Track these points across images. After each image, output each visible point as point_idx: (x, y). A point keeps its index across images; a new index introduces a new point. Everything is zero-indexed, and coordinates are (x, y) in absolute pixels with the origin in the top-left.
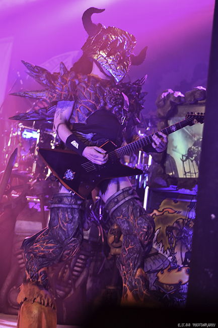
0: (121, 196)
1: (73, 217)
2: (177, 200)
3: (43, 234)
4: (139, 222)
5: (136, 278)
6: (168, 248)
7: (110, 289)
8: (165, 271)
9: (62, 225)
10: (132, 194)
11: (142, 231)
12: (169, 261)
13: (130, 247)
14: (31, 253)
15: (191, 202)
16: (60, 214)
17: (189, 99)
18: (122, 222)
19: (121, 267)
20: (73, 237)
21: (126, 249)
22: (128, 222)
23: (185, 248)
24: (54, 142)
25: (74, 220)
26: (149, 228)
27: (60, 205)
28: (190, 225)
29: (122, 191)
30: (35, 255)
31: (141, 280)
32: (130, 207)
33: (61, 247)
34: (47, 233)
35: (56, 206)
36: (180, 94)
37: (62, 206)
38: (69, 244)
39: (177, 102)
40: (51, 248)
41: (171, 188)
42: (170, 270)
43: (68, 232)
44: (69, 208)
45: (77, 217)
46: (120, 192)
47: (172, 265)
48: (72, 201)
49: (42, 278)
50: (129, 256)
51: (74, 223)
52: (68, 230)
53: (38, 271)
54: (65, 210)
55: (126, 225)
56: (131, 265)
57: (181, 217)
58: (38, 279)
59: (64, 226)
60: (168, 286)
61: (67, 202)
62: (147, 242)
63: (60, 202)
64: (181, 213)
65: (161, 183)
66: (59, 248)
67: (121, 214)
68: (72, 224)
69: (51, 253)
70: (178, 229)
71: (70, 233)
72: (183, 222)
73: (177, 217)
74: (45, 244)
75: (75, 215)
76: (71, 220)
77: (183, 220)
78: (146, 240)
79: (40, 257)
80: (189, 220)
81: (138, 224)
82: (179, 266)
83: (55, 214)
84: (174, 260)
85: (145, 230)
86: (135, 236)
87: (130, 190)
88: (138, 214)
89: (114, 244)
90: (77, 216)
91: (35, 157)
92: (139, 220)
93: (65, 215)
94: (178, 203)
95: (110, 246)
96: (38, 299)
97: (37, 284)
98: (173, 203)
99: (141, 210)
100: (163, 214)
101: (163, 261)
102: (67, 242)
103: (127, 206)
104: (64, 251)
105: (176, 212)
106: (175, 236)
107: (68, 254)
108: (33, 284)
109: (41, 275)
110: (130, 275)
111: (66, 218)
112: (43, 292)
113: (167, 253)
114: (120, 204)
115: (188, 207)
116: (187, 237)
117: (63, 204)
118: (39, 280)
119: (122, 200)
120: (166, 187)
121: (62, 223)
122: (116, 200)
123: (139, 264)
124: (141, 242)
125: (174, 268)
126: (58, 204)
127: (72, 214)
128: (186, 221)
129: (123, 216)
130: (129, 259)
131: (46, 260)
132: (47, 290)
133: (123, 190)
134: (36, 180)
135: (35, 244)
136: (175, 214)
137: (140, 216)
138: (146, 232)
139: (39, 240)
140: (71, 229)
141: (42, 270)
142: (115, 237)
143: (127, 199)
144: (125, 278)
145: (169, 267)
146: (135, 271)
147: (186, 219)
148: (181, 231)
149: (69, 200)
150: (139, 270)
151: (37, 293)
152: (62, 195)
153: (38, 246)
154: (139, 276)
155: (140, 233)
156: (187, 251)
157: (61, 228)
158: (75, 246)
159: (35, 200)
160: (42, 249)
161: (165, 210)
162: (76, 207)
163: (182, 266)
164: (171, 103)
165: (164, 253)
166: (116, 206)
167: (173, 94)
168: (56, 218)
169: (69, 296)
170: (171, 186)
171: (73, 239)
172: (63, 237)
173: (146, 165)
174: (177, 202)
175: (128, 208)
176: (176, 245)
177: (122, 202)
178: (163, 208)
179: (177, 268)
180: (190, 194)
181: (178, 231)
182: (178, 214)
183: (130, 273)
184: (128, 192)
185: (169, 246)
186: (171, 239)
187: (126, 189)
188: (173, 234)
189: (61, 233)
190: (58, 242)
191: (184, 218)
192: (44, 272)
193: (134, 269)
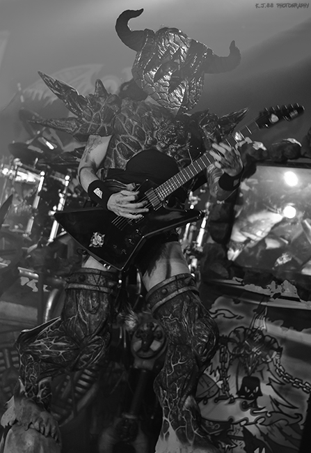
0: (173, 286)
1: (100, 305)
2: (239, 299)
3: (51, 328)
4: (197, 327)
5: (183, 409)
6: (218, 368)
7: (128, 419)
8: (210, 401)
9: (81, 316)
10: (190, 284)
11: (200, 341)
12: (217, 386)
13: (179, 363)
14: (30, 353)
15: (260, 305)
16: (81, 299)
17: (274, 155)
18: (172, 325)
19: (161, 391)
20: (97, 334)
21: (173, 366)
22: (180, 326)
23: (244, 371)
24: (65, 192)
25: (101, 310)
26: (210, 338)
27: (82, 286)
28: (255, 338)
29: (175, 279)
30: (36, 357)
31: (191, 413)
32: (185, 304)
33: (78, 349)
34: (58, 325)
35: (76, 286)
36: (261, 146)
37: (85, 287)
38: (90, 344)
39: (256, 157)
40: (61, 348)
41: (235, 281)
42: (217, 401)
43: (89, 327)
44: (95, 291)
45: (106, 306)
46: (170, 280)
47: (221, 394)
48: (101, 280)
49: (43, 392)
50: (175, 376)
51: (100, 314)
52: (90, 324)
53: (38, 382)
54: (88, 293)
55: (176, 329)
56: (178, 389)
57: (242, 325)
58: (36, 394)
59: (84, 316)
60: (211, 423)
61: (93, 282)
62: (205, 358)
63: (83, 281)
64: (243, 320)
65: (220, 273)
66: (75, 349)
67: (171, 312)
68: (98, 315)
69: (61, 356)
70: (236, 342)
71: (93, 328)
72: (245, 332)
73: (236, 324)
74: (52, 342)
75: (103, 303)
76: (97, 309)
77: (245, 329)
78: (205, 355)
79: (44, 360)
80: (254, 330)
81: (194, 330)
82: (231, 396)
83: (73, 299)
84: (225, 386)
85: (204, 340)
86: (189, 347)
87: (186, 278)
88: (197, 315)
89: (141, 353)
90: (105, 304)
91: (34, 210)
92: (198, 324)
93: (88, 302)
94: (240, 304)
95: (135, 355)
96: (36, 425)
97: (36, 401)
98: (233, 303)
99: (201, 310)
100: (216, 317)
101: (208, 386)
102: (87, 342)
103: (181, 301)
104: (81, 355)
105: (235, 316)
106: (231, 351)
107: (86, 359)
108: (30, 401)
109: (42, 387)
110: (175, 405)
111: (88, 305)
112: (43, 415)
113: (215, 375)
114: (170, 297)
115: (254, 311)
116: (249, 356)
117: (87, 284)
118: (39, 395)
119: (173, 292)
120: (227, 279)
121: (83, 313)
122: (164, 291)
123: (189, 389)
124: (196, 357)
125: (224, 398)
126: (78, 283)
127: (99, 301)
128: (250, 332)
129: (174, 316)
130: (175, 380)
131: (52, 366)
132: (49, 411)
133: (176, 276)
134: (36, 246)
135: (37, 341)
136: (234, 319)
137: (198, 318)
138: (206, 344)
139: (44, 335)
140: (95, 322)
141: (45, 380)
142: (143, 343)
143: (181, 291)
144: (167, 409)
145: (217, 396)
146: (183, 399)
147: (249, 329)
148: (241, 345)
149: (96, 280)
150: (189, 398)
151: (35, 415)
152: (87, 271)
153: (42, 343)
154: (190, 407)
155: (196, 343)
156: (246, 375)
157: (81, 319)
158: (98, 347)
159: (30, 274)
160: (48, 349)
161: (219, 312)
162: (105, 290)
163: (236, 396)
164: (248, 157)
165: (211, 374)
166: (164, 300)
167: (252, 144)
168: (74, 304)
169: (66, 421)
170: (234, 278)
171: (96, 337)
172: (82, 334)
173: (194, 242)
174: (238, 302)
175: (182, 305)
176: (230, 364)
177: (174, 294)
178: (216, 309)
179: (228, 398)
180: (262, 293)
181: (235, 345)
182: (239, 321)
183: (175, 402)
184: (183, 281)
185: (219, 365)
186: (224, 355)
187: (181, 277)
188: (227, 348)
189: (79, 327)
190: (74, 340)
191: (246, 327)
192: (47, 384)
193: (181, 396)
